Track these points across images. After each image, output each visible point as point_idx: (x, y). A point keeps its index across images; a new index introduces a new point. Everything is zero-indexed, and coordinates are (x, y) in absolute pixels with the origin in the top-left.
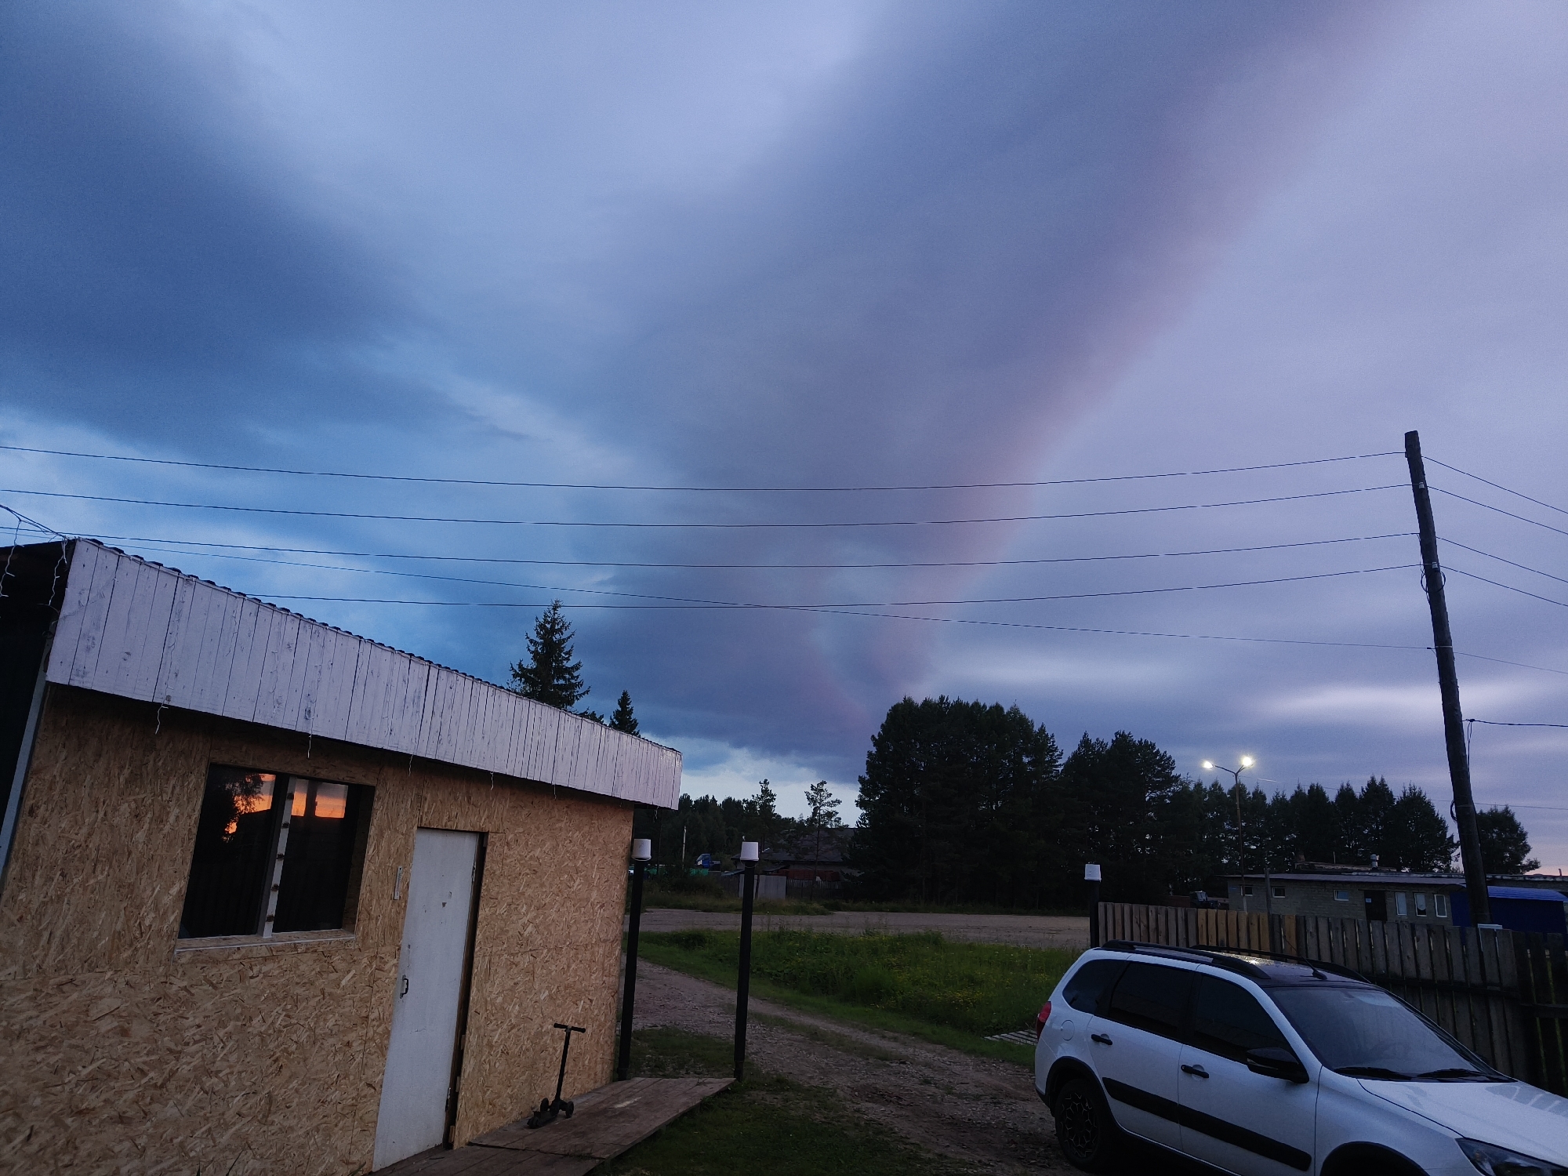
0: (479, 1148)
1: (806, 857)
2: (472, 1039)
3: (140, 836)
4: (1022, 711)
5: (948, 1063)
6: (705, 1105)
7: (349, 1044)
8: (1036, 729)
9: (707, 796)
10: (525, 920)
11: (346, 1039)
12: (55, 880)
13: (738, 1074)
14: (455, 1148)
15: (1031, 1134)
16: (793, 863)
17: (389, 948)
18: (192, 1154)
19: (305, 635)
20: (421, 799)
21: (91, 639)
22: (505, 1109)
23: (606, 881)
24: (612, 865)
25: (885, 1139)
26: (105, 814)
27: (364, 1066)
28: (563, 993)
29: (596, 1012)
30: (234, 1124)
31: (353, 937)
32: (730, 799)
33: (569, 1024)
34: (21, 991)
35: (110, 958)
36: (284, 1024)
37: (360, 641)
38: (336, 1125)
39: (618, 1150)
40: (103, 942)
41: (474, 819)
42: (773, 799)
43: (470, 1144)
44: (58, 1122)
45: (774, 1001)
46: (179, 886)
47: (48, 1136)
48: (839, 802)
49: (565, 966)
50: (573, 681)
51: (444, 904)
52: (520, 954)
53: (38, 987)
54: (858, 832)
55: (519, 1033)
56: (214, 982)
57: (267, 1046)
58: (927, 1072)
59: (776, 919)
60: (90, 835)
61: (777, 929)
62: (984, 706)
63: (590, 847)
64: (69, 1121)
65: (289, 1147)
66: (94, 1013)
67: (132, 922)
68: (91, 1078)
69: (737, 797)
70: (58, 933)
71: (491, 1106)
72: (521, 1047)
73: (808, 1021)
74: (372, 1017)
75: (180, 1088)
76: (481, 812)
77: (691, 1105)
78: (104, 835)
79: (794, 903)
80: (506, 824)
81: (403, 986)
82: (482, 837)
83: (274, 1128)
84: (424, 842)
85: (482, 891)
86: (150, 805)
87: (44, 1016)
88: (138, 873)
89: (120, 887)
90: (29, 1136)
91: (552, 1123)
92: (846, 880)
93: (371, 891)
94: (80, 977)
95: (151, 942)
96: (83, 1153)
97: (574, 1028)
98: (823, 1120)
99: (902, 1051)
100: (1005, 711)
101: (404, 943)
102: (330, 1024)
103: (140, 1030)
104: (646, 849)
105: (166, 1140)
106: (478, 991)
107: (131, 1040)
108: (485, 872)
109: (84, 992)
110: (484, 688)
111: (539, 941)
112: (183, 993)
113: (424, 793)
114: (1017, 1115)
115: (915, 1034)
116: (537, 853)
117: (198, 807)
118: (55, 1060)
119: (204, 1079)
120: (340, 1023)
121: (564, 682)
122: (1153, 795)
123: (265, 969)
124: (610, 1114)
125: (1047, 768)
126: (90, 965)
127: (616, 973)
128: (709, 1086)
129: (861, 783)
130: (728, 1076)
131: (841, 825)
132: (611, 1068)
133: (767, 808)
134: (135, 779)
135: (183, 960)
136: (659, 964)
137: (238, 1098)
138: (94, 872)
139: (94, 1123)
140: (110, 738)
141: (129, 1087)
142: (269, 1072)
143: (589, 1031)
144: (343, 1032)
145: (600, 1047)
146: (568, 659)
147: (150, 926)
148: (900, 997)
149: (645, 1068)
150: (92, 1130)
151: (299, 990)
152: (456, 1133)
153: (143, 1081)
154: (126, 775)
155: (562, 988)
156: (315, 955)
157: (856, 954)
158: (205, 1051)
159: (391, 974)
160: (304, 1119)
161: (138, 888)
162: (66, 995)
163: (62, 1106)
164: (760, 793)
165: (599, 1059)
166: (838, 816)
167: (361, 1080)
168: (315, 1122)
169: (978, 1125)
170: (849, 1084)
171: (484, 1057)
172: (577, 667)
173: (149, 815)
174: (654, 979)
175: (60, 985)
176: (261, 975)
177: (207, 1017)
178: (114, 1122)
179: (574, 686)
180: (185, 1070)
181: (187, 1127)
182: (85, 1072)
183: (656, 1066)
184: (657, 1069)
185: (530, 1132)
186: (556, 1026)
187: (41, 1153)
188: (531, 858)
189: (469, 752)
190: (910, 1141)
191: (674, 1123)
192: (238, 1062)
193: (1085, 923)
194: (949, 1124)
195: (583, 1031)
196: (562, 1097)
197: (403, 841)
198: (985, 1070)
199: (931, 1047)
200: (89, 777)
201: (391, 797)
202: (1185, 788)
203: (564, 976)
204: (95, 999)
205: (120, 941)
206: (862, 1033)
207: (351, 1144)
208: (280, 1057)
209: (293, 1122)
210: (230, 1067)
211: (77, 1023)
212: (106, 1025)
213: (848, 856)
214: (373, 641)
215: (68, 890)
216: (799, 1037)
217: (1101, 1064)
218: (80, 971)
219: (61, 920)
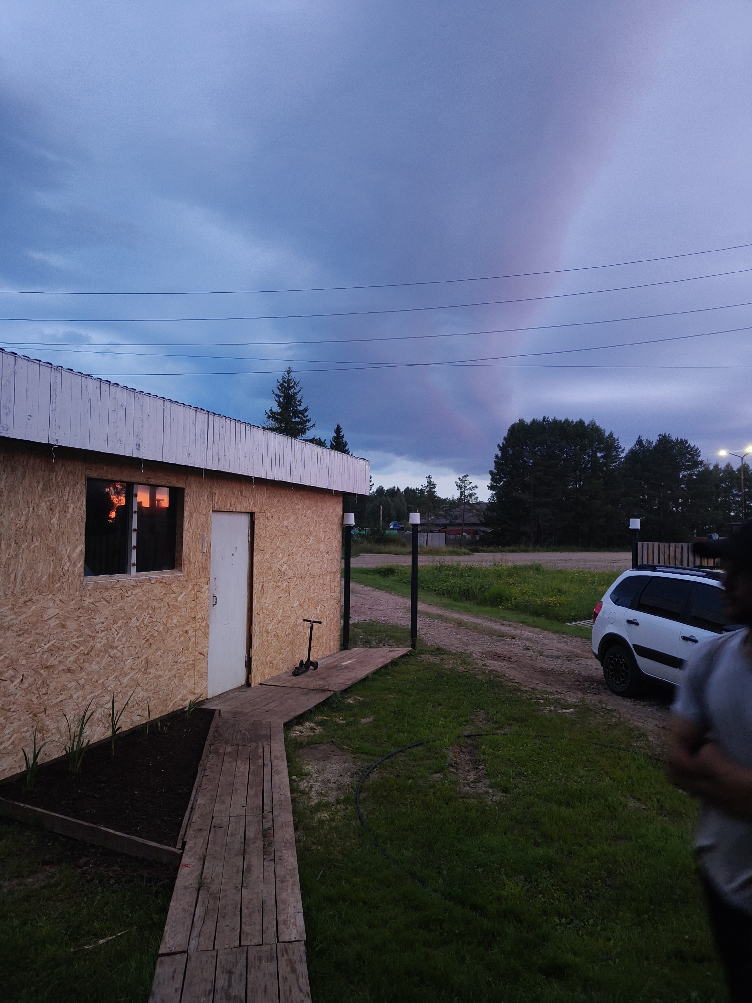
0: (266, 686)
1: (457, 521)
2: (256, 629)
3: (55, 520)
4: (597, 424)
5: (541, 638)
6: (394, 663)
7: (186, 632)
8: (607, 435)
9: (394, 487)
10: (282, 562)
11: (185, 629)
12: (13, 546)
13: (413, 645)
14: (252, 686)
15: (589, 677)
16: (449, 525)
17: (203, 580)
18: (109, 688)
19: (131, 399)
20: (212, 495)
21: (8, 408)
22: (279, 666)
23: (329, 539)
24: (332, 529)
25: (500, 680)
26: (33, 509)
27: (196, 644)
28: (307, 602)
29: (328, 613)
30: (129, 673)
31: (182, 574)
32: (408, 488)
33: (312, 620)
34: (5, 605)
35: (49, 587)
36: (149, 621)
37: (164, 401)
38: (185, 674)
39: (344, 687)
40: (44, 579)
41: (246, 505)
42: (434, 487)
43: (261, 684)
44: (37, 672)
45: (436, 605)
46: (81, 547)
47: (33, 679)
48: (476, 487)
49: (308, 588)
50: (304, 419)
51: (233, 554)
52: (280, 581)
53: (13, 603)
54: (490, 506)
55: (283, 625)
56: (108, 599)
57: (142, 633)
58: (528, 644)
59: (437, 558)
60: (27, 521)
61: (438, 564)
62: (572, 422)
63: (318, 519)
64: (42, 671)
65: (160, 686)
66: (46, 617)
67: (58, 568)
68: (50, 650)
69: (413, 487)
70: (19, 575)
71: (271, 664)
72: (285, 633)
73: (456, 616)
74: (197, 617)
75: (98, 656)
76: (250, 501)
77: (386, 663)
78: (35, 520)
79: (450, 548)
80: (265, 508)
81: (214, 600)
82: (252, 515)
83: (151, 676)
84: (217, 519)
85: (255, 546)
86: (57, 503)
87: (19, 619)
88: (56, 541)
89: (48, 549)
90: (22, 680)
91: (306, 673)
92: (482, 534)
93: (189, 548)
94: (34, 598)
95: (70, 579)
96: (52, 688)
97: (315, 622)
98: (464, 670)
99: (514, 632)
100: (586, 424)
101: (212, 576)
102: (175, 621)
103: (71, 625)
104: (351, 519)
105: (94, 681)
106: (258, 602)
107: (68, 630)
108: (255, 536)
109: (38, 606)
110: (243, 426)
111: (291, 573)
112: (91, 606)
113: (214, 491)
114: (581, 666)
115: (522, 623)
116: (286, 523)
117: (84, 503)
118: (29, 641)
119: (110, 650)
120: (180, 620)
121: (299, 420)
122: (685, 473)
123: (134, 592)
124: (339, 668)
125: (614, 459)
126: (39, 591)
127: (338, 591)
128: (397, 652)
129: (491, 475)
130: (408, 647)
131: (478, 501)
132: (340, 643)
133: (431, 493)
134: (46, 488)
135: (89, 588)
136: (368, 585)
137: (129, 661)
138: (32, 541)
139: (55, 673)
140: (29, 465)
141: (71, 655)
142: (145, 646)
143: (324, 623)
144: (182, 625)
145: (331, 632)
146: (300, 405)
147: (68, 570)
148: (514, 602)
149: (359, 643)
150: (55, 676)
151: (155, 603)
152: (252, 679)
153: (77, 652)
154: (41, 487)
155: (307, 600)
156: (162, 584)
157: (487, 577)
158: (108, 636)
159: (206, 594)
160: (167, 671)
161: (58, 549)
162: (29, 607)
163: (37, 664)
164: (427, 484)
165: (331, 639)
166: (476, 496)
167: (196, 651)
168: (173, 672)
169: (557, 672)
170: (480, 651)
171: (264, 638)
172: (306, 410)
173: (58, 508)
174: (364, 594)
175: (25, 602)
176: (133, 596)
177: (106, 618)
178: (66, 672)
179: (305, 422)
180: (98, 646)
181: (105, 674)
182: (46, 647)
183: (366, 642)
184: (367, 643)
185: (294, 677)
186: (305, 620)
187: (30, 688)
188: (282, 526)
189: (238, 465)
190: (514, 681)
191: (377, 672)
192: (126, 641)
193: (629, 556)
194: (539, 671)
195: (320, 623)
196: (311, 659)
197: (205, 519)
198: (564, 642)
199: (532, 629)
200: (21, 488)
201: (195, 493)
202: (707, 470)
203: (308, 593)
204: (45, 609)
205: (53, 578)
206: (489, 622)
207: (194, 684)
208: (149, 639)
209: (161, 673)
210: (123, 644)
211: (37, 622)
212: (53, 623)
213: (483, 520)
214: (171, 400)
215: (21, 551)
216: (451, 625)
217: (632, 637)
218: (34, 595)
219: (19, 568)
